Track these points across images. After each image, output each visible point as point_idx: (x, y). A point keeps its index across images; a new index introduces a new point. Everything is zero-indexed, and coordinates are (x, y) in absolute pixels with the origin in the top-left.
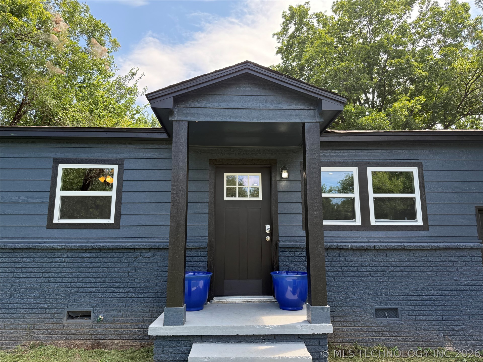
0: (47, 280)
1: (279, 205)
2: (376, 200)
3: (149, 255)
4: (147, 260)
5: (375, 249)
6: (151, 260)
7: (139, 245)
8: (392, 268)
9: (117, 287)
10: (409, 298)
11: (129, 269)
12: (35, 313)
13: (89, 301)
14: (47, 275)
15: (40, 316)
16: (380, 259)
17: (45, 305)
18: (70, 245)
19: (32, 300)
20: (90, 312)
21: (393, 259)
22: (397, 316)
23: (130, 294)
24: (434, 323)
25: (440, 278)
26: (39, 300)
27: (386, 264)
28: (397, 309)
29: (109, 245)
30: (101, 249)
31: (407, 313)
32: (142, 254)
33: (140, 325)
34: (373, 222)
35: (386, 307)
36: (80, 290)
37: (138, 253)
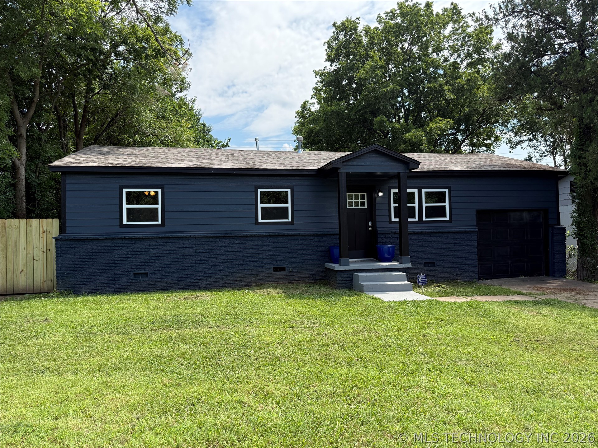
0: (261, 252)
1: (377, 211)
2: (426, 207)
3: (312, 238)
4: (312, 240)
5: (425, 233)
6: (313, 240)
7: (308, 233)
8: (433, 242)
9: (298, 255)
10: (441, 257)
11: (303, 245)
12: (257, 269)
13: (284, 262)
14: (261, 249)
15: (260, 270)
16: (428, 238)
17: (262, 265)
19: (255, 263)
20: (285, 267)
21: (433, 238)
22: (435, 266)
23: (305, 258)
24: (452, 269)
25: (456, 247)
26: (258, 262)
27: (430, 240)
28: (434, 263)
30: (287, 236)
31: (439, 264)
32: (309, 238)
33: (310, 273)
34: (424, 219)
35: (429, 262)
36: (279, 257)
37: (306, 237)
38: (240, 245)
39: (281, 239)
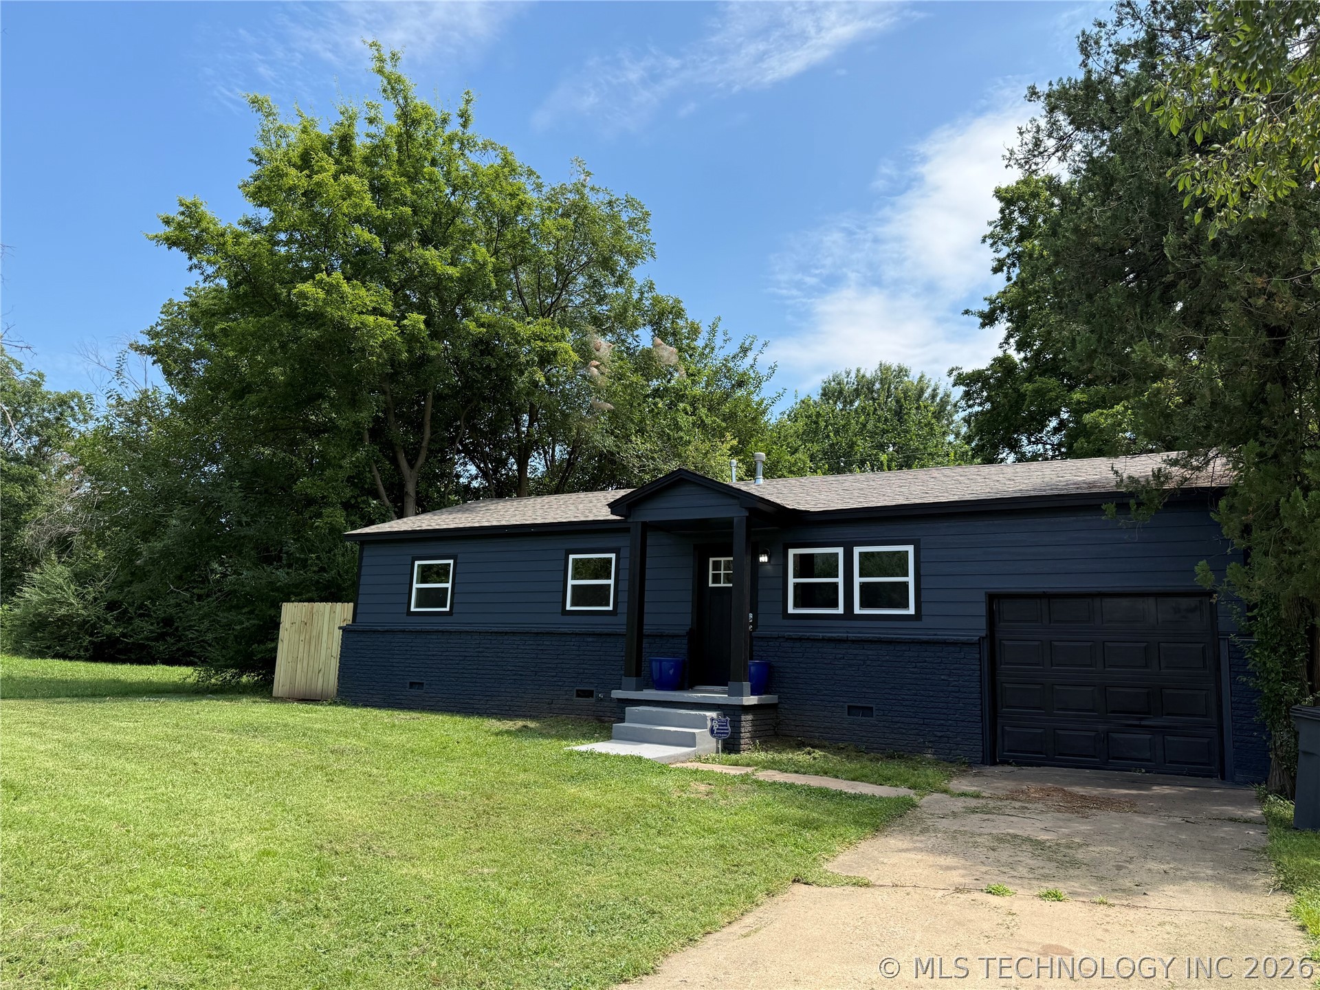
0: (561, 661)
1: (760, 593)
2: (863, 585)
8: (868, 662)
9: (613, 670)
10: (886, 696)
12: (553, 690)
13: (592, 681)
14: (561, 657)
15: (556, 693)
16: (856, 652)
17: (560, 684)
18: (577, 631)
19: (551, 679)
20: (593, 691)
21: (870, 652)
22: (871, 715)
24: (913, 726)
25: (924, 676)
27: (862, 658)
28: (871, 708)
29: (606, 631)
30: (600, 635)
31: (882, 713)
34: (857, 610)
35: (859, 705)
36: (585, 671)
38: (534, 647)
39: (590, 639)
